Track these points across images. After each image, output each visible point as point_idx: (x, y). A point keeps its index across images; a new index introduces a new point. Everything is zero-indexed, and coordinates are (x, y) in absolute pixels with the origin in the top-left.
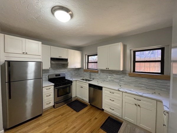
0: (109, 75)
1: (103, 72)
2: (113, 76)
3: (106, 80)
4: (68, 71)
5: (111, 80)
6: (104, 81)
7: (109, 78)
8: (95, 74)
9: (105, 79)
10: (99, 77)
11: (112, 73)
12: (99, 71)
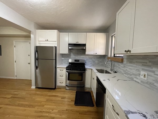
0: (143, 70)
1: (131, 62)
2: (153, 72)
3: (135, 79)
4: (90, 58)
5: (147, 83)
6: (132, 79)
7: (142, 77)
8: (119, 65)
9: (133, 76)
10: (124, 71)
11: (150, 64)
12: (124, 60)
